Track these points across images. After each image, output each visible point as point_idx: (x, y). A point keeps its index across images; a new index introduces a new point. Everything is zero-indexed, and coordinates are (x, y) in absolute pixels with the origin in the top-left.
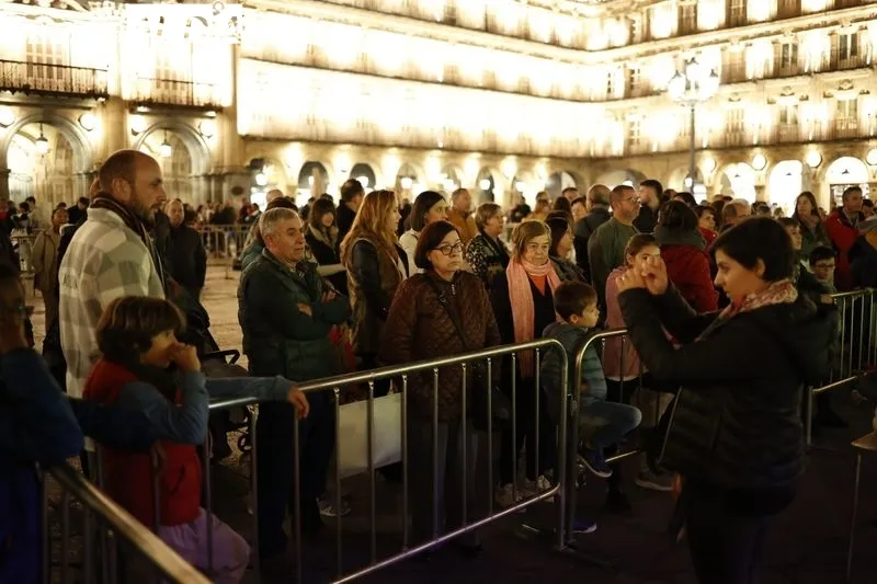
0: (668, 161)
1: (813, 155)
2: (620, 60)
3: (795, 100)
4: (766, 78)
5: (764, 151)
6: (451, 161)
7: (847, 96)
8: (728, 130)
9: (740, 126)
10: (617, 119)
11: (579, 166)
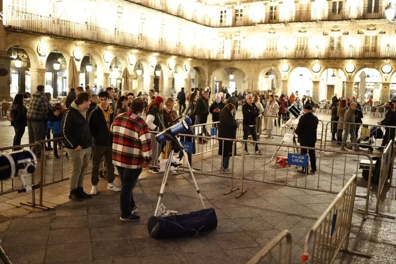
0: (259, 64)
1: (350, 65)
2: (230, 4)
3: (340, 34)
4: (323, 20)
5: (320, 61)
6: (142, 57)
7: (371, 34)
8: (297, 48)
9: (305, 47)
10: (227, 38)
11: (204, 65)
